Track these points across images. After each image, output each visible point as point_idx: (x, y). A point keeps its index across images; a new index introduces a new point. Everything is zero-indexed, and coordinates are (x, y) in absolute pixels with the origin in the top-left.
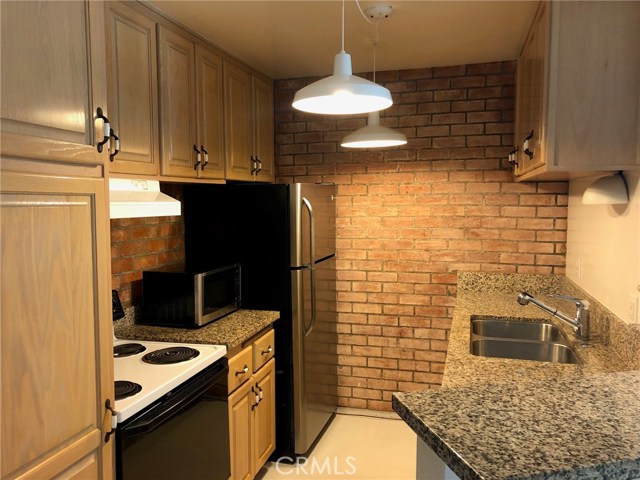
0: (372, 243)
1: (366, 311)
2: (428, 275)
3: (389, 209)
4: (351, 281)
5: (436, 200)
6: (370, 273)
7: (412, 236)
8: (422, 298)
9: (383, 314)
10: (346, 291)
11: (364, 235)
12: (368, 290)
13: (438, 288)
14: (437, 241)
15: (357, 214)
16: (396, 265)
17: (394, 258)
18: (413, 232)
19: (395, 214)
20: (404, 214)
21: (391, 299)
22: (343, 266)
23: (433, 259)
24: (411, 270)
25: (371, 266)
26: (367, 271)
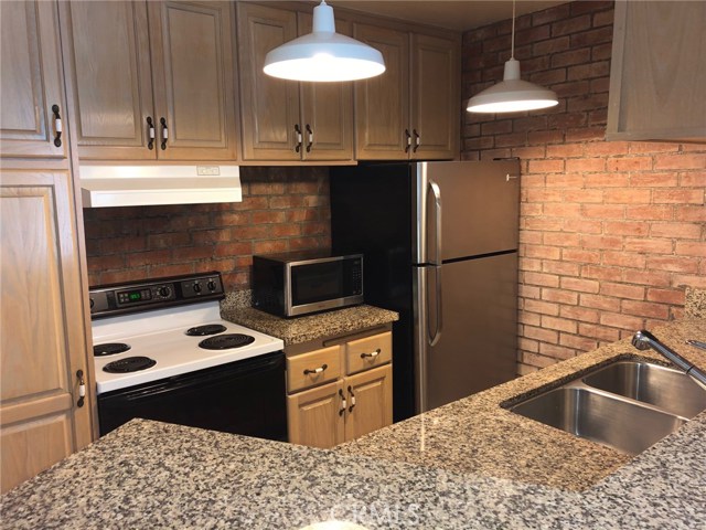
0: (567, 238)
1: (557, 328)
2: (642, 289)
3: (592, 192)
4: (541, 287)
5: (659, 180)
6: (564, 279)
7: (621, 232)
8: (632, 320)
9: (578, 334)
10: (534, 299)
11: (557, 228)
12: (561, 301)
13: (656, 309)
14: (659, 241)
15: (551, 198)
16: (598, 270)
17: (596, 261)
18: (623, 226)
19: (599, 200)
20: (611, 200)
21: (588, 316)
22: (531, 266)
23: (650, 266)
24: (618, 279)
25: (566, 269)
26: (560, 276)
